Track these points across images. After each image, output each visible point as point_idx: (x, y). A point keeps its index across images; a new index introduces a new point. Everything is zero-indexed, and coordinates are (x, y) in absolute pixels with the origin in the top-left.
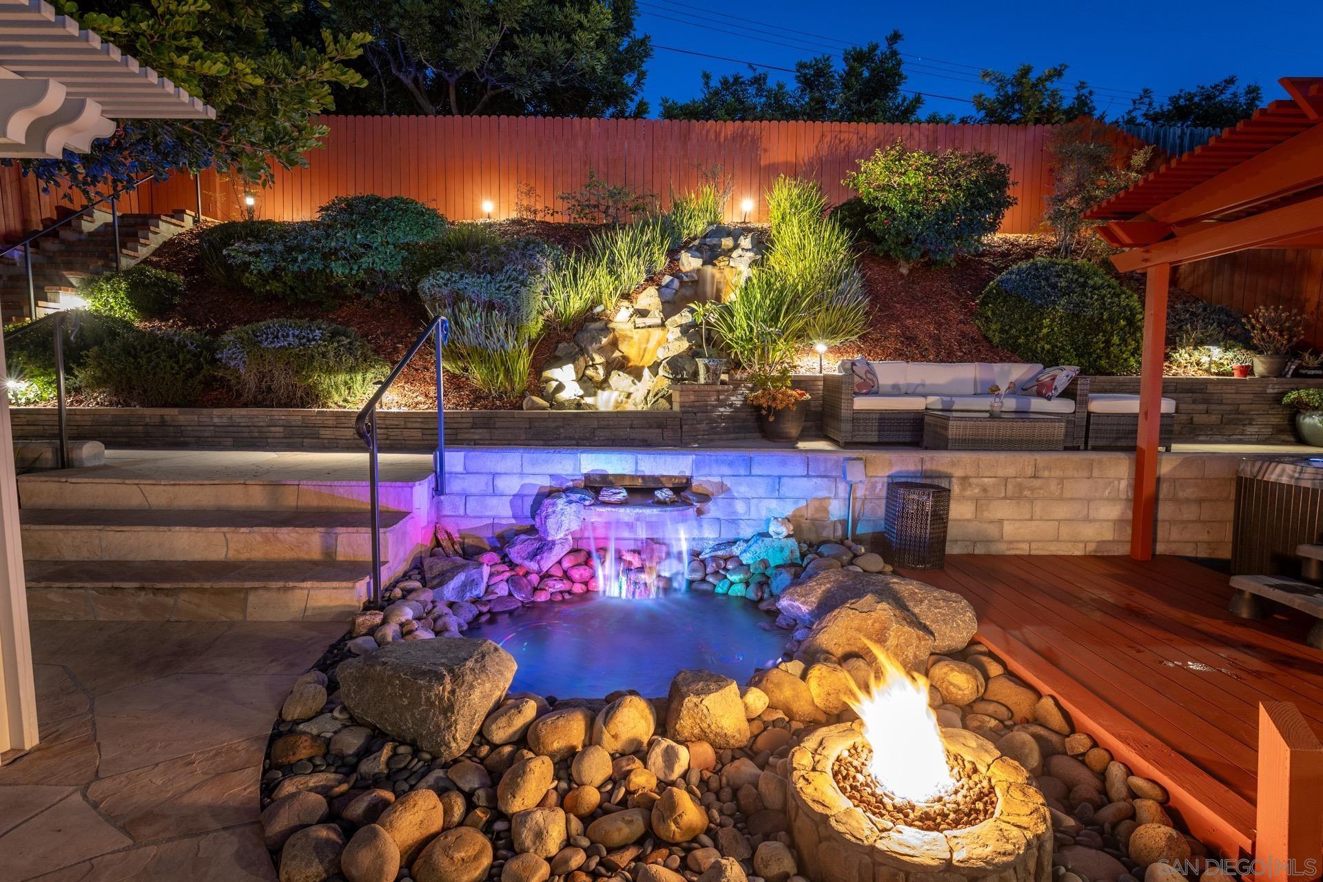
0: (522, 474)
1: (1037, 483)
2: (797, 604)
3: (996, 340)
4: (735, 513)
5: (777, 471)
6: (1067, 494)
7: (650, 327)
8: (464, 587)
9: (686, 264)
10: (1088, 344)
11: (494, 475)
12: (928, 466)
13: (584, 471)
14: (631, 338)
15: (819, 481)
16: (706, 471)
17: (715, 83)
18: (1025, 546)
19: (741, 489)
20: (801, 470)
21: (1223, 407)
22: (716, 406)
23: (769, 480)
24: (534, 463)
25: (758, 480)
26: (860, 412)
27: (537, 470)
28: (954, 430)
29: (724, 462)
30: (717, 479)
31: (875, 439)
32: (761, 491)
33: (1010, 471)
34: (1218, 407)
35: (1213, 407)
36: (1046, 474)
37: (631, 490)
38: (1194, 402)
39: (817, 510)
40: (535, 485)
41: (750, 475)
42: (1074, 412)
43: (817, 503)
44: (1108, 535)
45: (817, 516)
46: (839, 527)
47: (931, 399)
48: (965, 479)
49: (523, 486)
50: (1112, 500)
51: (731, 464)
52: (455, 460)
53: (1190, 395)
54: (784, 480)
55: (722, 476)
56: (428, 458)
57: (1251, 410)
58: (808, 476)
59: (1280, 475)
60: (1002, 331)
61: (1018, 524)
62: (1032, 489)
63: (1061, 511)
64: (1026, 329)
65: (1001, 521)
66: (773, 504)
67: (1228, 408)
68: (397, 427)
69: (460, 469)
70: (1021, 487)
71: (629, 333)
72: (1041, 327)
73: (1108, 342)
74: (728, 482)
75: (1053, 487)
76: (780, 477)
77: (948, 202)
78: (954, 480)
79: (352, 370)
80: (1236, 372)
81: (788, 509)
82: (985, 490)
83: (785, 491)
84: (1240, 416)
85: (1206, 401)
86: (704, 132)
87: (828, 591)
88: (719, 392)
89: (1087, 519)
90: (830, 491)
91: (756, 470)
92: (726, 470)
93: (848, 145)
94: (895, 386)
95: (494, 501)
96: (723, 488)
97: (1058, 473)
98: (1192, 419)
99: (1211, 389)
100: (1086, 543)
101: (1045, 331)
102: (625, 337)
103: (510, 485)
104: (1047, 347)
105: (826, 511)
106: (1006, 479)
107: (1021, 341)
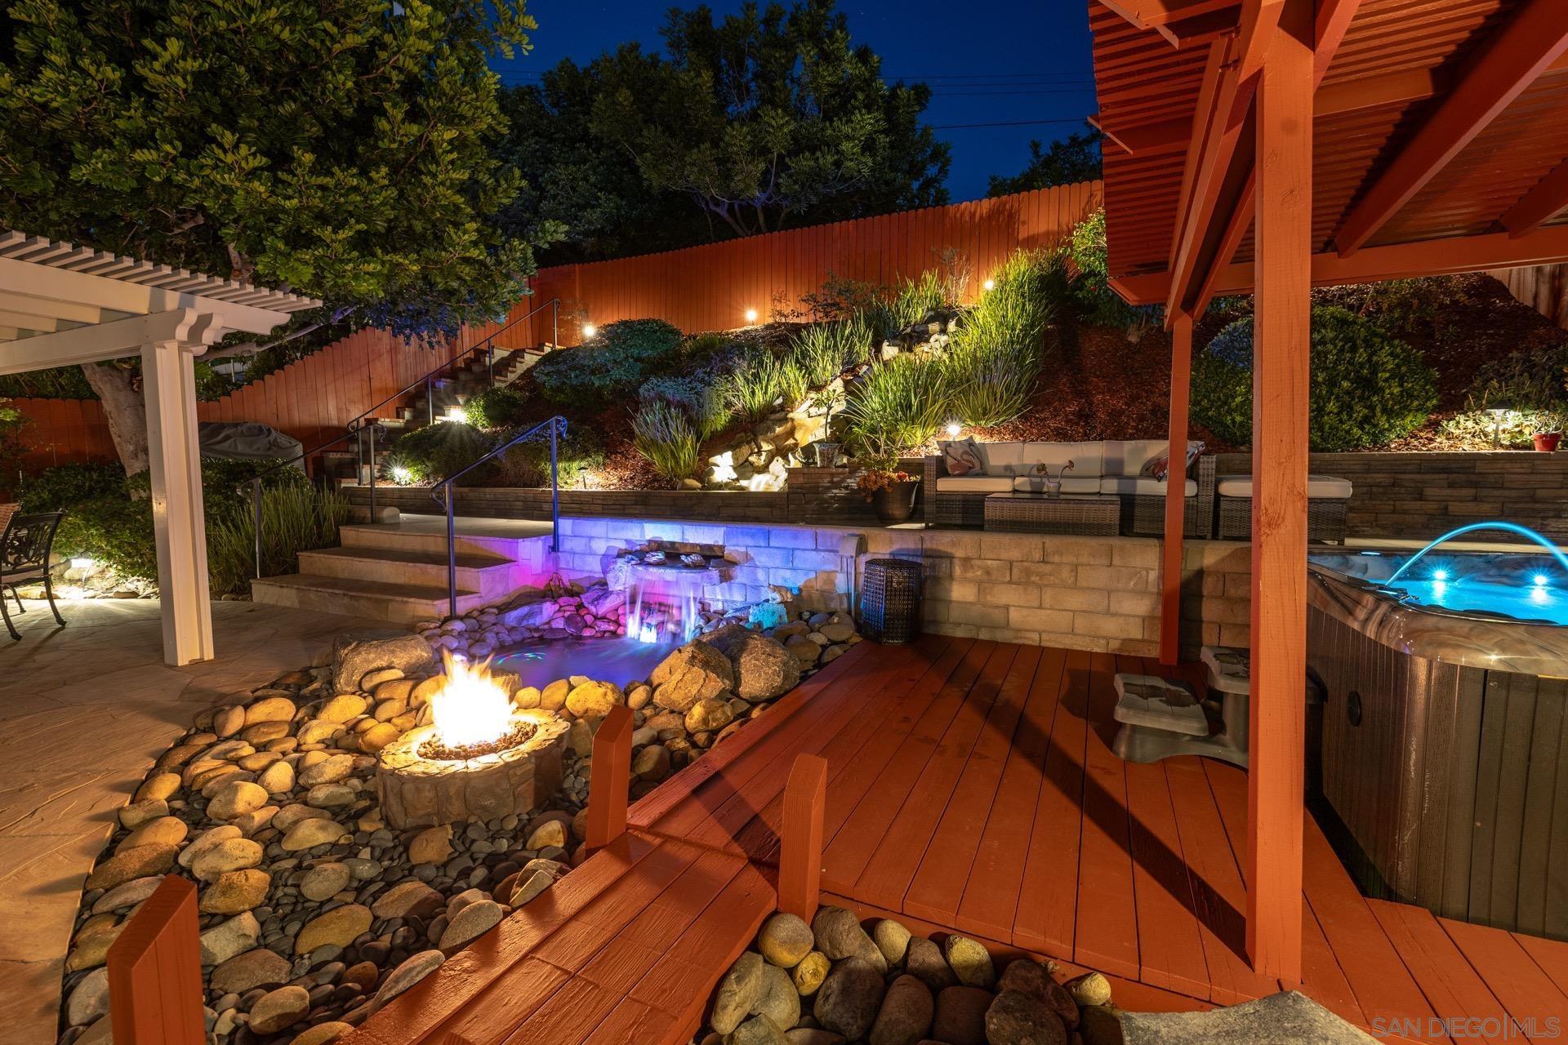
0: (608, 539)
1: (1047, 568)
4: (756, 580)
5: (791, 544)
6: (1082, 583)
8: (524, 617)
9: (885, 353)
11: (591, 538)
13: (648, 538)
14: (806, 426)
15: (827, 555)
16: (734, 542)
18: (1036, 636)
19: (762, 559)
20: (810, 544)
21: (1507, 493)
22: (829, 489)
23: (784, 552)
24: (615, 530)
25: (776, 551)
26: (942, 493)
27: (616, 536)
29: (747, 534)
30: (743, 549)
32: (778, 563)
33: (1015, 554)
34: (1496, 493)
35: (1485, 492)
36: (1057, 559)
37: (668, 556)
38: (1451, 485)
39: (825, 582)
40: (615, 547)
41: (769, 546)
42: (1197, 496)
43: (825, 576)
44: (1136, 633)
45: (826, 587)
46: (845, 600)
48: (966, 561)
49: (608, 548)
51: (753, 536)
52: (566, 525)
53: (1445, 476)
54: (797, 553)
55: (747, 547)
56: (551, 524)
57: (1560, 497)
58: (816, 550)
61: (1025, 612)
62: (1041, 575)
63: (1076, 601)
65: (1007, 607)
66: (788, 574)
67: (1513, 494)
68: (587, 503)
69: (569, 532)
70: (1027, 572)
71: (805, 423)
74: (751, 552)
75: (1065, 573)
76: (793, 550)
78: (956, 561)
79: (571, 459)
80: (1537, 445)
81: (796, 580)
82: (988, 573)
83: (797, 563)
84: (1537, 506)
85: (1475, 485)
88: (833, 475)
89: (1108, 613)
90: (836, 566)
91: (773, 543)
92: (750, 542)
95: (590, 559)
96: (748, 558)
97: (1071, 559)
98: (1446, 508)
99: (1480, 467)
100: (1107, 639)
101: (1239, 399)
103: (600, 547)
105: (832, 583)
106: (1011, 563)
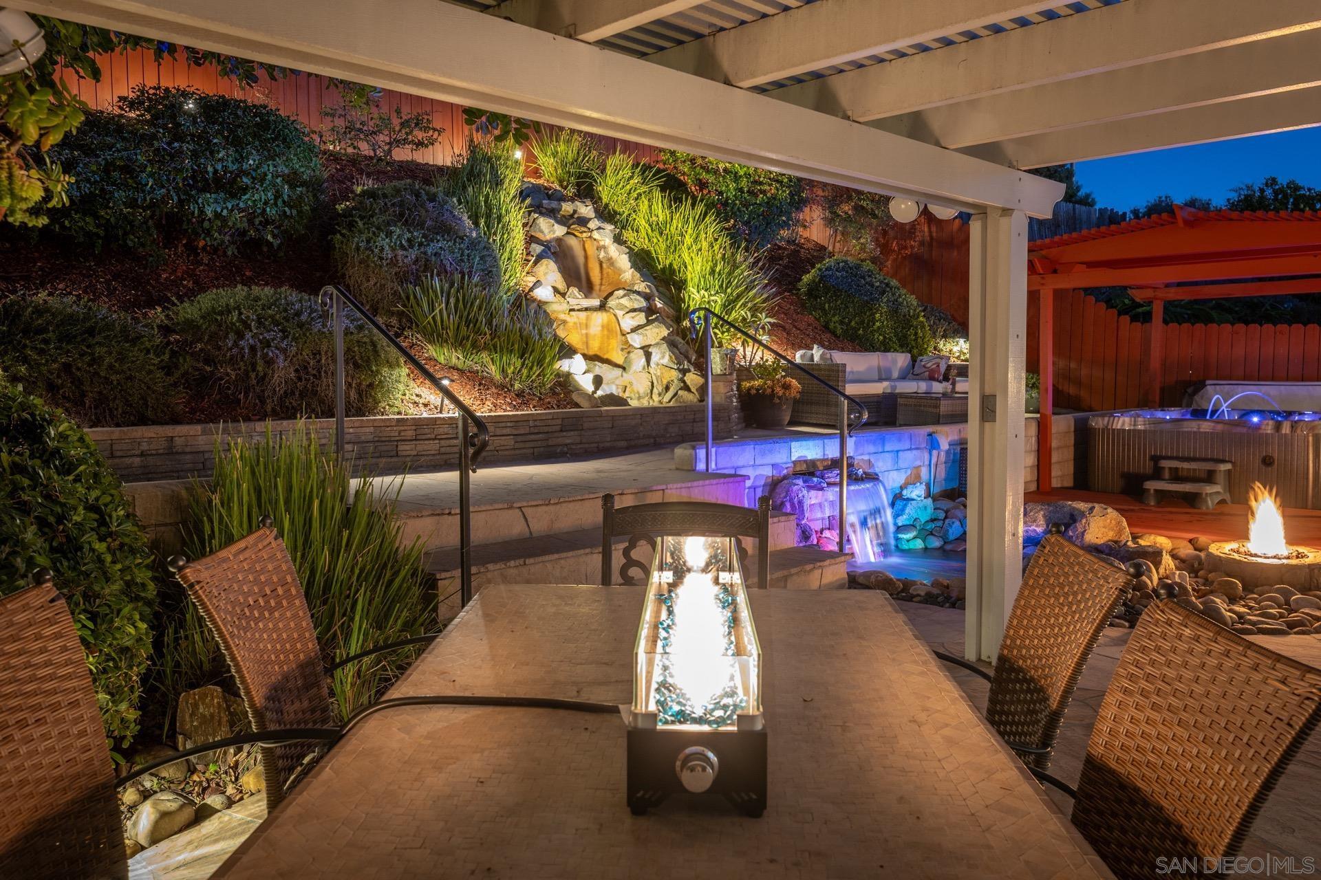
2: (1033, 527)
5: (896, 447)
7: (586, 309)
9: (546, 231)
10: (905, 336)
14: (564, 322)
15: (916, 453)
16: (861, 451)
19: (879, 464)
20: (907, 445)
23: (892, 454)
24: (763, 454)
27: (764, 461)
29: (871, 442)
30: (866, 458)
32: (890, 465)
39: (915, 477)
40: (763, 476)
41: (884, 451)
47: (885, 384)
51: (874, 443)
54: (901, 454)
55: (869, 454)
58: (910, 449)
59: (1123, 424)
60: (841, 323)
64: (862, 322)
66: (895, 475)
71: (562, 316)
72: (874, 322)
73: (916, 334)
74: (873, 459)
76: (898, 451)
83: (902, 464)
87: (1044, 516)
90: (921, 460)
96: (870, 465)
101: (878, 324)
102: (559, 321)
105: (919, 476)
107: (861, 332)
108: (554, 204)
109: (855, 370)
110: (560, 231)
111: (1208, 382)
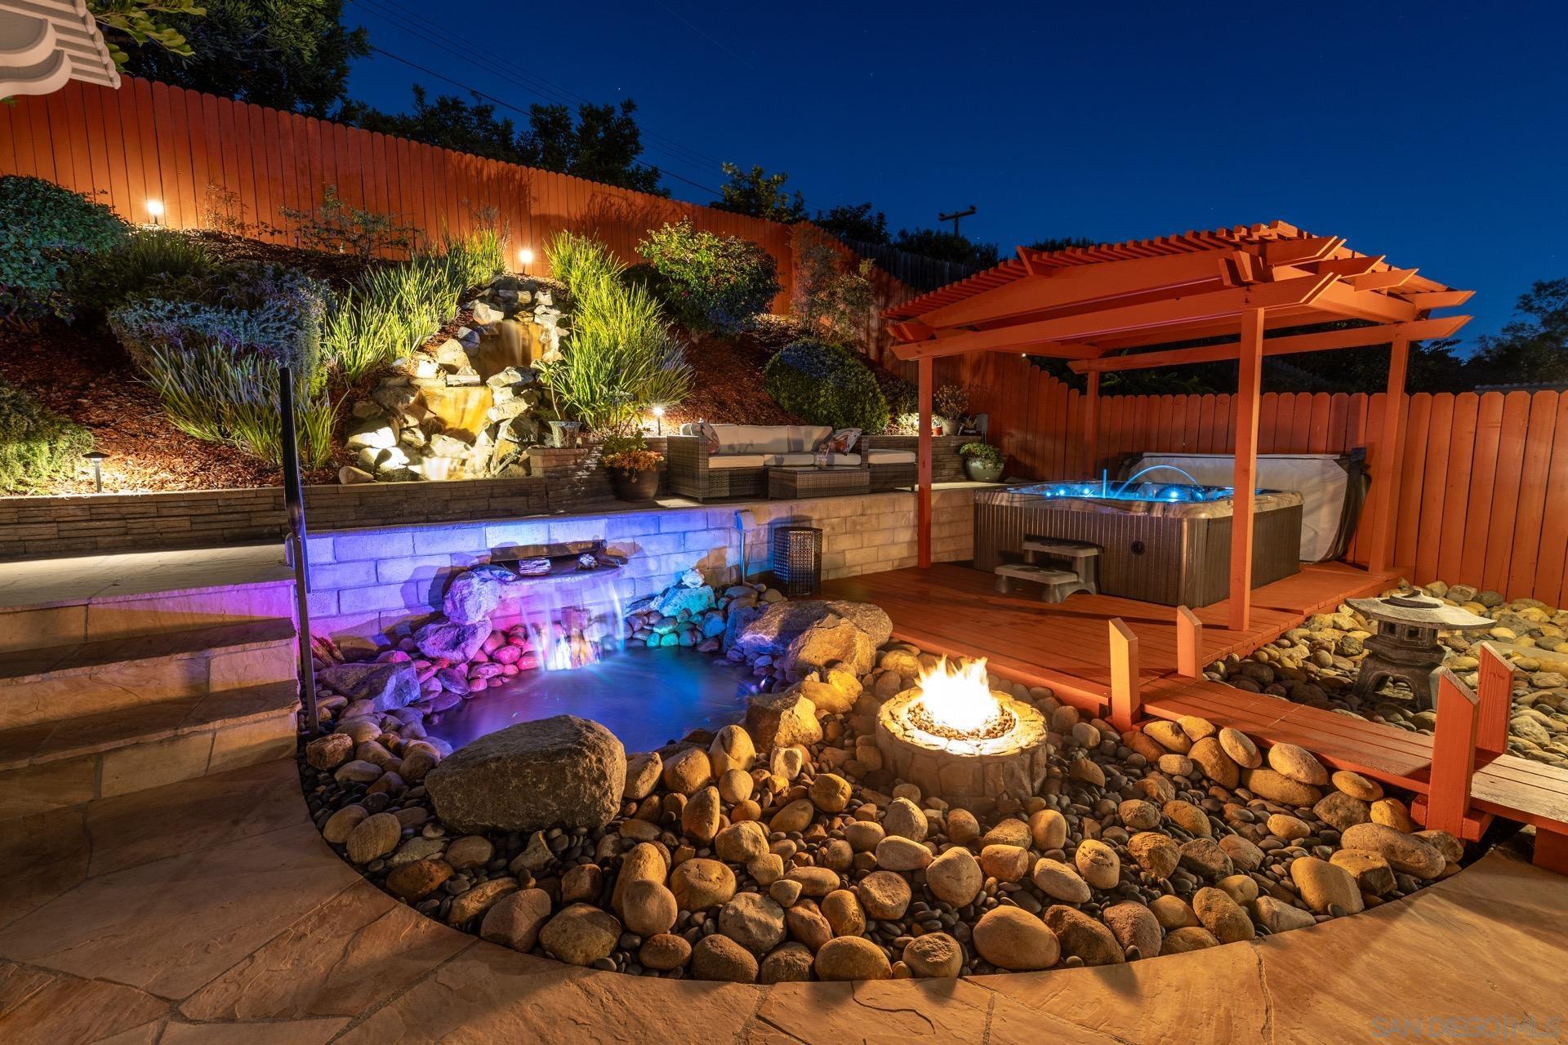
0: (414, 556)
1: (864, 519)
2: (760, 635)
3: (786, 406)
4: (647, 571)
5: (682, 527)
6: (882, 527)
7: (466, 385)
8: (400, 690)
9: (483, 316)
10: (851, 411)
11: (377, 562)
12: (795, 513)
13: (491, 545)
14: (443, 397)
15: (716, 533)
16: (618, 533)
17: (431, 101)
18: (859, 568)
19: (652, 548)
20: (701, 525)
22: (574, 471)
23: (677, 536)
24: (427, 542)
25: (666, 537)
26: (714, 470)
27: (434, 550)
28: (802, 482)
29: (634, 523)
30: (629, 541)
31: (727, 494)
32: (670, 548)
33: (847, 512)
36: (869, 512)
37: (555, 560)
39: (717, 559)
40: (432, 567)
41: (659, 533)
42: (864, 464)
43: (716, 553)
44: (905, 554)
45: (717, 564)
46: (734, 572)
47: (767, 457)
49: (417, 570)
50: (907, 527)
51: (641, 525)
52: (319, 549)
54: (689, 535)
55: (634, 537)
56: (278, 550)
57: (945, 459)
58: (707, 529)
60: (790, 398)
61: (854, 553)
62: (861, 524)
63: (879, 539)
64: (808, 397)
65: (844, 551)
66: (680, 558)
68: (143, 516)
69: (328, 557)
70: (854, 523)
71: (439, 392)
72: (819, 397)
73: (863, 409)
74: (640, 542)
75: (874, 521)
76: (685, 533)
77: (736, 283)
79: (28, 437)
81: (694, 561)
82: (833, 528)
83: (690, 545)
86: (463, 166)
87: (783, 620)
88: (576, 456)
89: (893, 543)
90: (726, 541)
91: (664, 529)
92: (638, 531)
93: (618, 209)
94: (731, 447)
95: (381, 592)
96: (635, 548)
97: (875, 511)
100: (893, 560)
101: (823, 399)
102: (434, 396)
103: (400, 571)
104: (825, 412)
105: (722, 558)
106: (846, 518)
107: (806, 407)
108: (510, 294)
109: (755, 442)
110: (496, 316)
111: (1146, 454)
